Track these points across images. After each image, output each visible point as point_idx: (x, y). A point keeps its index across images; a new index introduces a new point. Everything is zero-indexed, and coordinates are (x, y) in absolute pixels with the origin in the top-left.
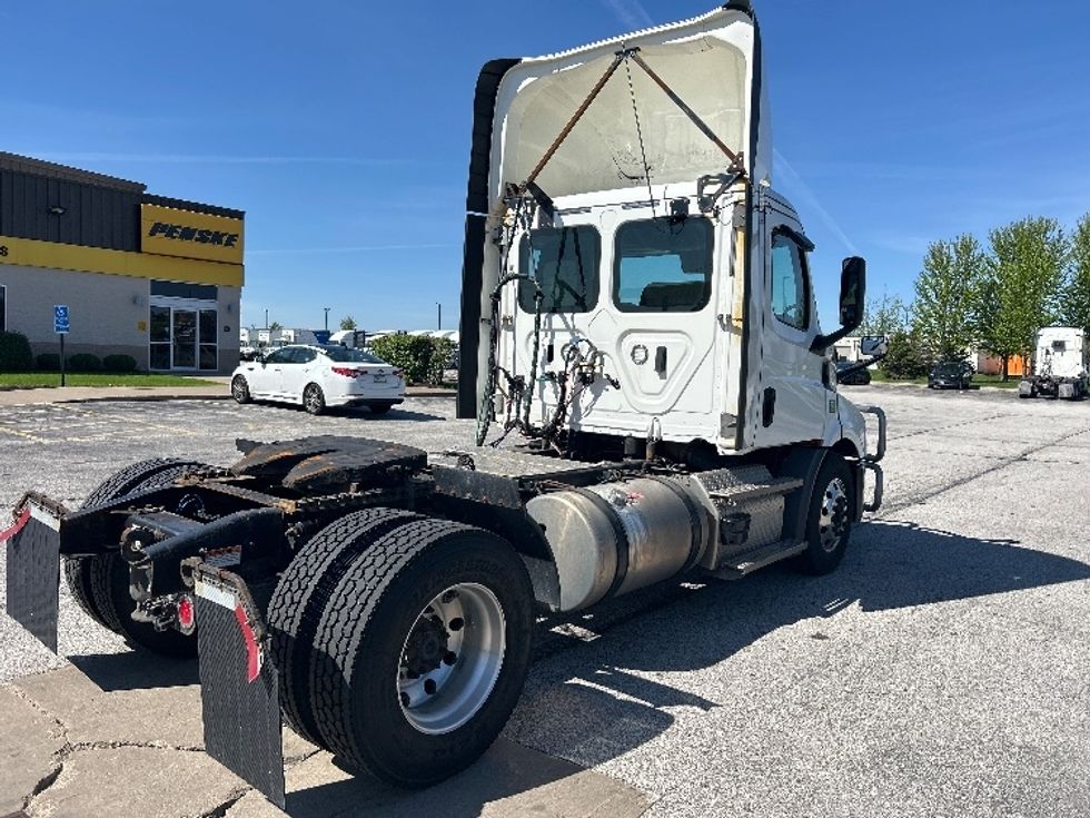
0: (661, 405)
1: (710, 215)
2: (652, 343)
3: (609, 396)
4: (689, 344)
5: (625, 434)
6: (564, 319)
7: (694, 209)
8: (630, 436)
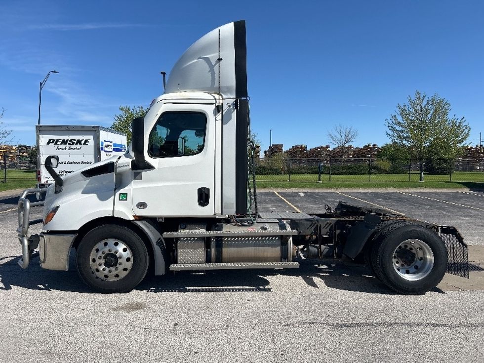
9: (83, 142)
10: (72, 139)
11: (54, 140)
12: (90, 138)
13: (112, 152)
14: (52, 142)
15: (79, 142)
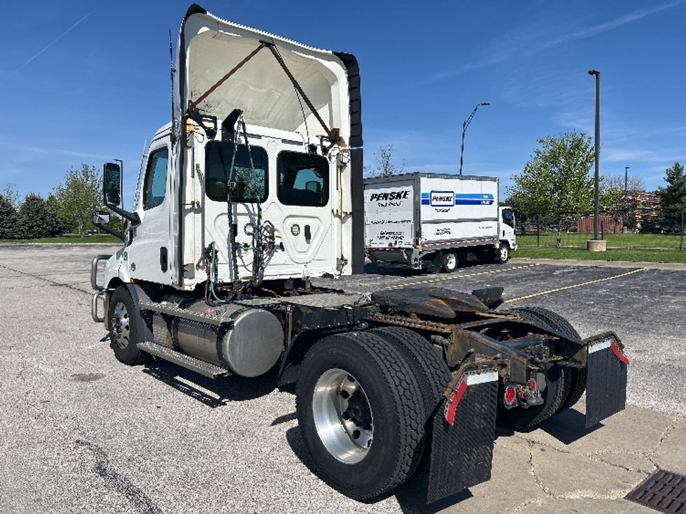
0: (309, 257)
1: (327, 157)
2: (302, 223)
3: (278, 256)
4: (320, 224)
5: (288, 277)
6: (247, 207)
7: (319, 152)
8: (291, 279)
9: (403, 195)
10: (392, 193)
11: (376, 195)
12: (410, 189)
13: (453, 206)
14: (375, 197)
15: (399, 196)
